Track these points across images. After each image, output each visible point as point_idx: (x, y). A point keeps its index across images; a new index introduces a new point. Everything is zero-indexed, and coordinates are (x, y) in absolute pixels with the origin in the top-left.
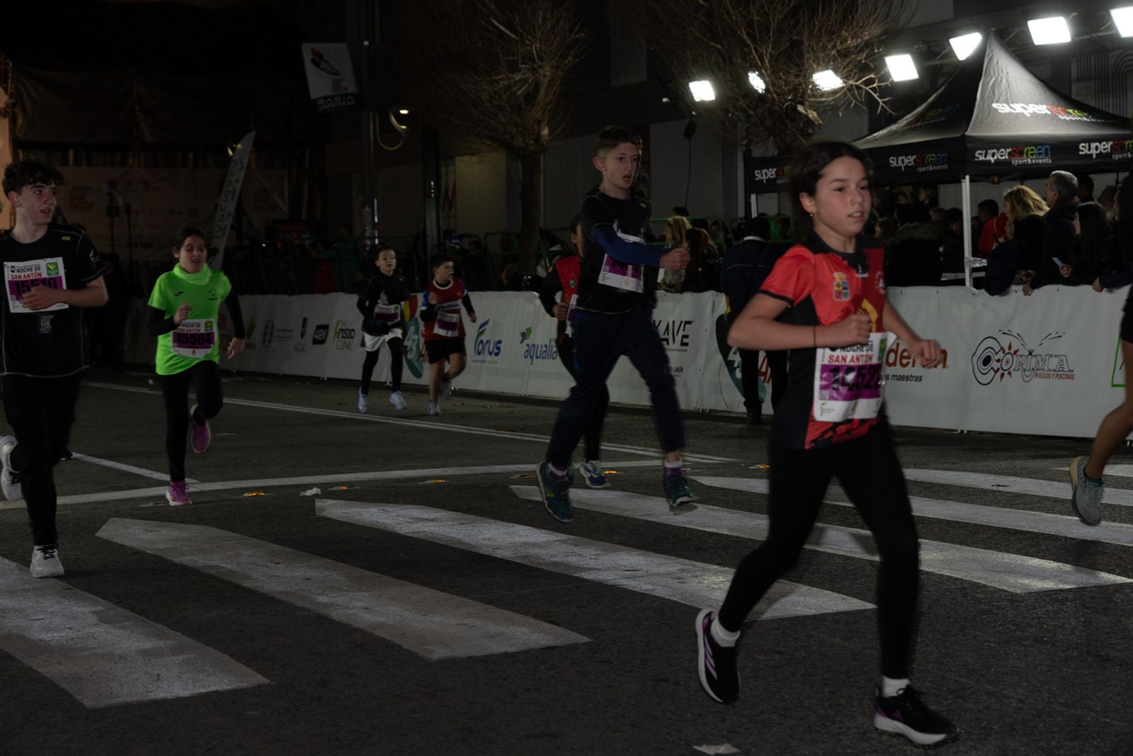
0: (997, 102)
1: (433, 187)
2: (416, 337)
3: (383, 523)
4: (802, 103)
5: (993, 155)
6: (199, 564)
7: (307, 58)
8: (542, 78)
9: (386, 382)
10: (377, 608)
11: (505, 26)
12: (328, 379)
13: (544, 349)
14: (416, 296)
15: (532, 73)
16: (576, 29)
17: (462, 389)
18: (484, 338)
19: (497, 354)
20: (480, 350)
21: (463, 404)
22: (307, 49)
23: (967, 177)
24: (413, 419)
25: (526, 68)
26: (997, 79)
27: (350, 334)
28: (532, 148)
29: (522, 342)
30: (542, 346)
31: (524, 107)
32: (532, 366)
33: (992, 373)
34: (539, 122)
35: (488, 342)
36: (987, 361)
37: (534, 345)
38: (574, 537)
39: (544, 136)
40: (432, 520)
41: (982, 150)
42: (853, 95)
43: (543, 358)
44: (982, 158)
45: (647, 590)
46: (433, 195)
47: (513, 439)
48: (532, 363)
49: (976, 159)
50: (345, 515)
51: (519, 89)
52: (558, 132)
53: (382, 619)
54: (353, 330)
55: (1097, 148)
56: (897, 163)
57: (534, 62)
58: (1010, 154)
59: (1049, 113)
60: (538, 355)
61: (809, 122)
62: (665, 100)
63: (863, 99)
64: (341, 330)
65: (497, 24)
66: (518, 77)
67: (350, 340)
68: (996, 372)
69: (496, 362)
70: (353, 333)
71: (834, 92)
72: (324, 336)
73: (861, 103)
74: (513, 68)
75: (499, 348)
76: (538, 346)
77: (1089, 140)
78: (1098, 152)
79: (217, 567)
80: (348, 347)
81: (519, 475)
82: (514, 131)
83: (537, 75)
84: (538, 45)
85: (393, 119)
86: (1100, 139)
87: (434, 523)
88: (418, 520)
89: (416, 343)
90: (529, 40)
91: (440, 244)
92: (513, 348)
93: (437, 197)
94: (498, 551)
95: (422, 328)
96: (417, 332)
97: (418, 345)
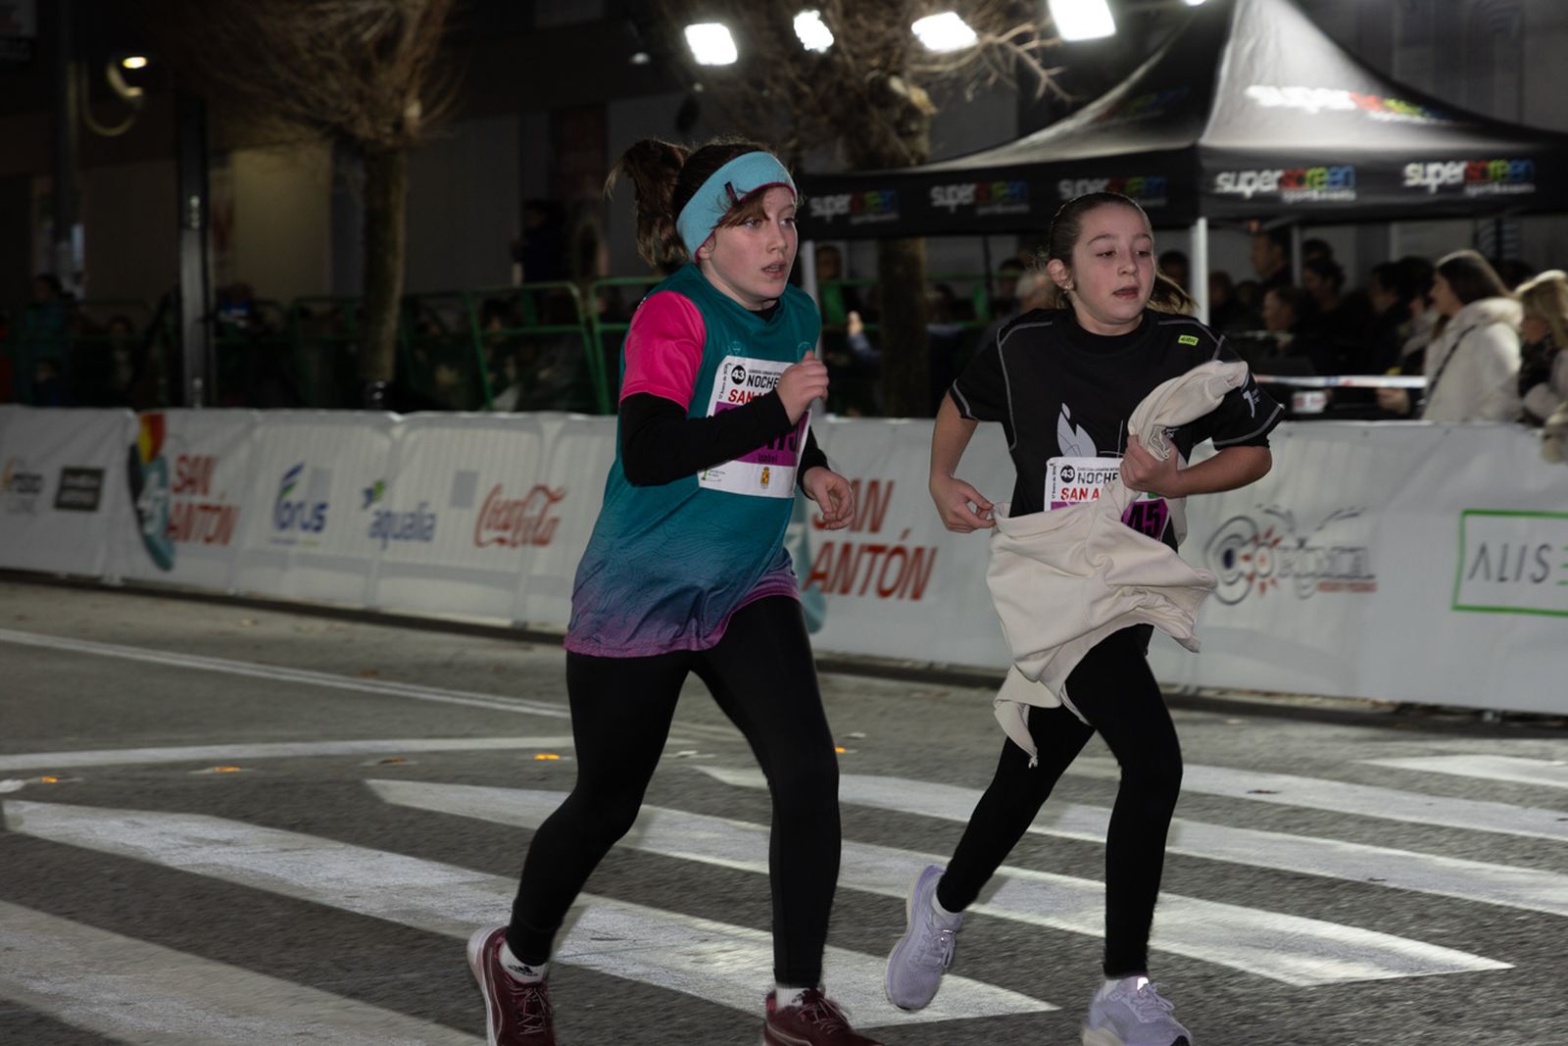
0: (1258, 83)
1: (195, 208)
2: (161, 493)
3: (136, 847)
4: (898, 73)
5: (1250, 182)
8: (409, 10)
9: (103, 577)
10: (145, 1005)
13: (408, 521)
14: (161, 417)
17: (250, 594)
18: (294, 497)
19: (318, 529)
20: (285, 519)
21: (255, 622)
23: (1202, 224)
24: (163, 650)
26: (1257, 43)
27: (34, 484)
28: (389, 140)
29: (366, 506)
30: (404, 515)
31: (374, 62)
32: (385, 553)
33: (1242, 585)
34: (402, 93)
35: (301, 506)
36: (1228, 559)
37: (389, 514)
38: (493, 877)
39: (411, 118)
40: (228, 843)
41: (1229, 171)
42: (993, 62)
43: (406, 538)
44: (1228, 188)
45: (637, 975)
46: (195, 224)
47: (358, 691)
48: (384, 547)
49: (1218, 190)
50: (61, 832)
51: (367, 28)
52: (438, 110)
53: (156, 1025)
54: (38, 478)
55: (1438, 174)
56: (1074, 191)
58: (1281, 182)
59: (1351, 105)
60: (397, 532)
61: (912, 111)
62: (640, 58)
63: (1012, 69)
66: (364, 6)
67: (33, 495)
68: (1251, 578)
69: (314, 544)
70: (38, 481)
71: (958, 55)
73: (1009, 76)
75: (321, 518)
76: (397, 514)
77: (1425, 159)
78: (1440, 181)
81: (379, 760)
82: (356, 108)
83: (400, 5)
85: (115, 78)
86: (1444, 158)
87: (228, 849)
88: (201, 842)
89: (161, 503)
91: (208, 317)
92: (349, 519)
93: (203, 229)
94: (357, 902)
95: (174, 478)
96: (163, 482)
97: (165, 509)
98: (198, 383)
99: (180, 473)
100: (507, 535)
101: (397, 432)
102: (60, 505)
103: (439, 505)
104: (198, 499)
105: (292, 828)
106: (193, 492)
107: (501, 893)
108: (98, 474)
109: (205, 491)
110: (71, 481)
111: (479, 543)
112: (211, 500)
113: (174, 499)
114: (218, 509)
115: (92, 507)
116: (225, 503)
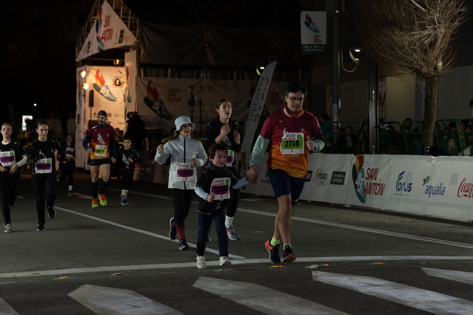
1: (373, 94)
2: (362, 179)
3: (351, 286)
6: (251, 305)
7: (303, 20)
8: (439, 34)
9: (344, 205)
11: (419, 3)
12: (311, 201)
13: (437, 189)
14: (363, 157)
15: (434, 31)
16: (460, 6)
17: (388, 210)
18: (402, 181)
19: (409, 191)
20: (399, 188)
21: (389, 219)
22: (303, 15)
24: (362, 227)
25: (431, 28)
27: (324, 176)
28: (432, 73)
29: (424, 184)
30: (436, 187)
31: (428, 50)
32: (429, 199)
34: (437, 59)
35: (404, 184)
37: (431, 187)
38: (460, 299)
39: (439, 67)
40: (379, 286)
43: (436, 194)
46: (374, 99)
47: (420, 240)
48: (429, 197)
50: (329, 281)
51: (426, 40)
52: (448, 64)
54: (326, 174)
57: (435, 24)
60: (433, 192)
64: (319, 174)
65: (414, 3)
66: (426, 33)
67: (324, 180)
69: (408, 196)
70: (326, 175)
72: (310, 177)
74: (423, 27)
75: (410, 188)
76: (433, 187)
79: (261, 306)
80: (323, 184)
81: (426, 262)
82: (422, 63)
83: (436, 32)
84: (438, 15)
85: (351, 55)
87: (379, 288)
88: (371, 285)
89: (362, 182)
90: (432, 12)
91: (377, 127)
92: (418, 188)
93: (376, 100)
94: (418, 305)
95: (366, 175)
96: (363, 177)
97: (363, 184)
98: (374, 146)
99: (368, 174)
100: (468, 194)
101: (434, 162)
102: (332, 183)
103: (446, 184)
104: (373, 181)
105: (398, 282)
106: (372, 179)
107: (462, 304)
108: (344, 173)
109: (375, 179)
110: (335, 175)
111: (458, 196)
112: (377, 182)
113: (366, 181)
114: (379, 184)
115: (342, 184)
116: (381, 183)
